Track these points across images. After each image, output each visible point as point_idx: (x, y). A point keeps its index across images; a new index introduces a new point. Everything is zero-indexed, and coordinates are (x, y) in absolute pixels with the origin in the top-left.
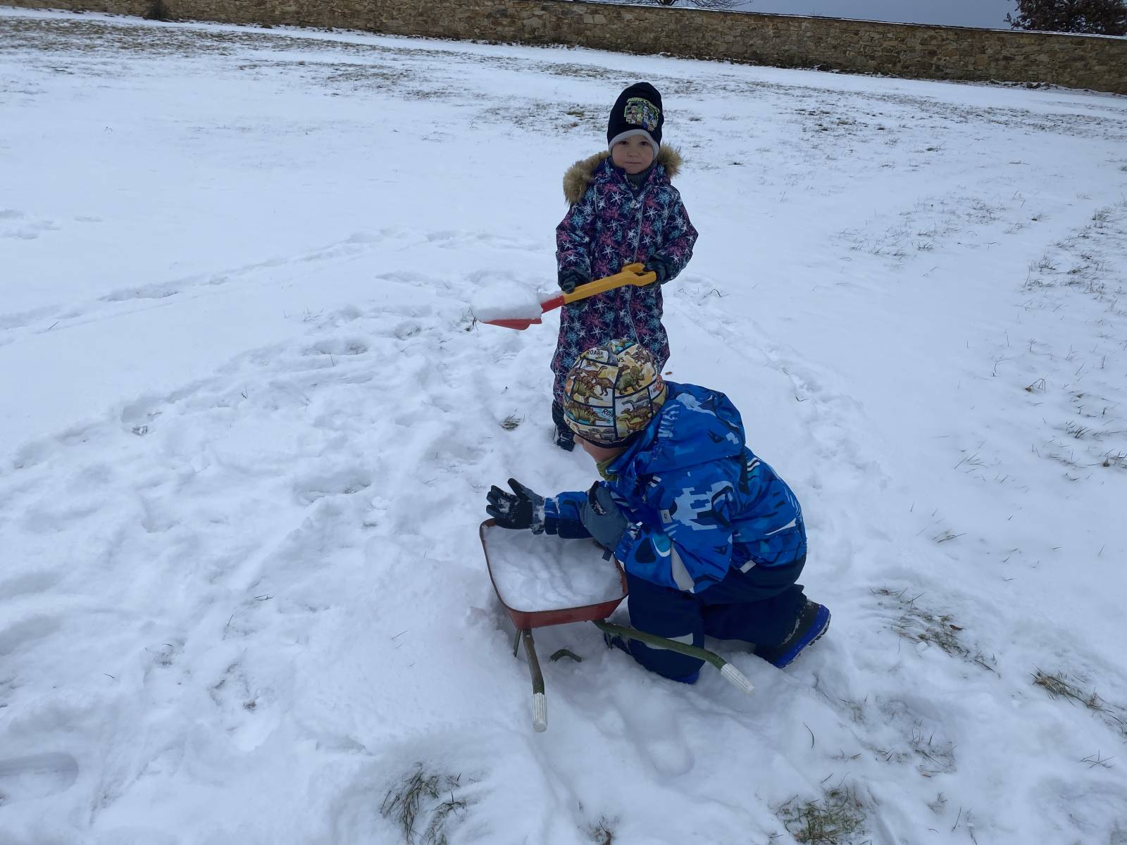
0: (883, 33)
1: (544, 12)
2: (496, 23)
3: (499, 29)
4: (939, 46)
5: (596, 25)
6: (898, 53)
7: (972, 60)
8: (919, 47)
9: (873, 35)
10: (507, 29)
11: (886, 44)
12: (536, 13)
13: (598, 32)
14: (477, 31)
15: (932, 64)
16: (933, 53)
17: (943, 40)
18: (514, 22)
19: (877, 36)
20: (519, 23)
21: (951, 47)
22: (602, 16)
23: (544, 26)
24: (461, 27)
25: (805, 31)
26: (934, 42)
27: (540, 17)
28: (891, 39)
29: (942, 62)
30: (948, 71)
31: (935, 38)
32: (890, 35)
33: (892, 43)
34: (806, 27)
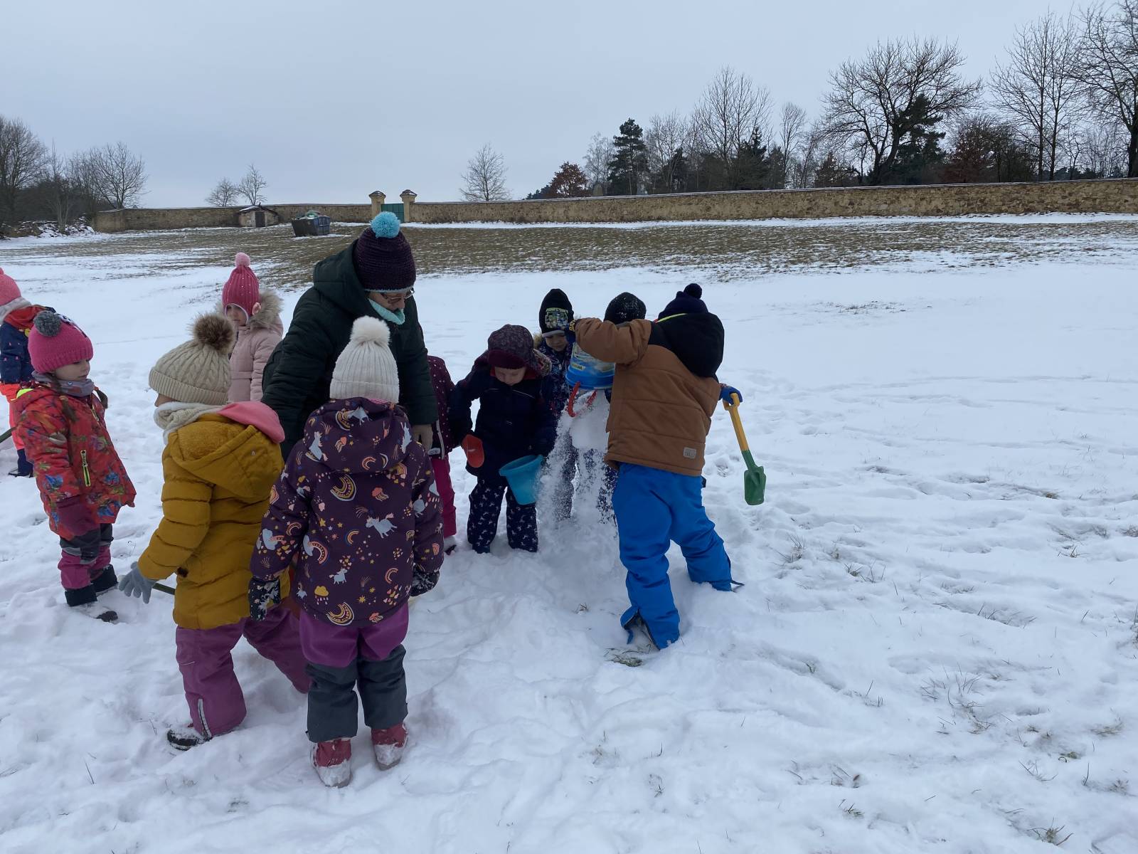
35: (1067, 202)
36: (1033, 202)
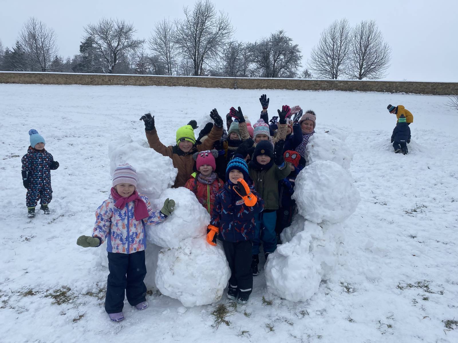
0: (420, 84)
1: (327, 83)
2: (315, 86)
3: (316, 87)
4: (437, 87)
5: (341, 86)
6: (425, 89)
7: (446, 90)
8: (431, 88)
9: (417, 85)
10: (318, 87)
11: (421, 87)
12: (326, 83)
13: (341, 87)
14: (310, 88)
15: (435, 92)
16: (435, 89)
17: (437, 85)
18: (319, 86)
19: (418, 85)
20: (321, 86)
21: (440, 87)
22: (342, 83)
23: (327, 86)
24: (306, 88)
25: (398, 85)
26: (435, 86)
27: (326, 84)
28: (422, 86)
29: (438, 91)
30: (440, 93)
31: (435, 85)
32: (422, 85)
33: (422, 87)
34: (398, 84)
35: (186, 83)
36: (175, 83)
